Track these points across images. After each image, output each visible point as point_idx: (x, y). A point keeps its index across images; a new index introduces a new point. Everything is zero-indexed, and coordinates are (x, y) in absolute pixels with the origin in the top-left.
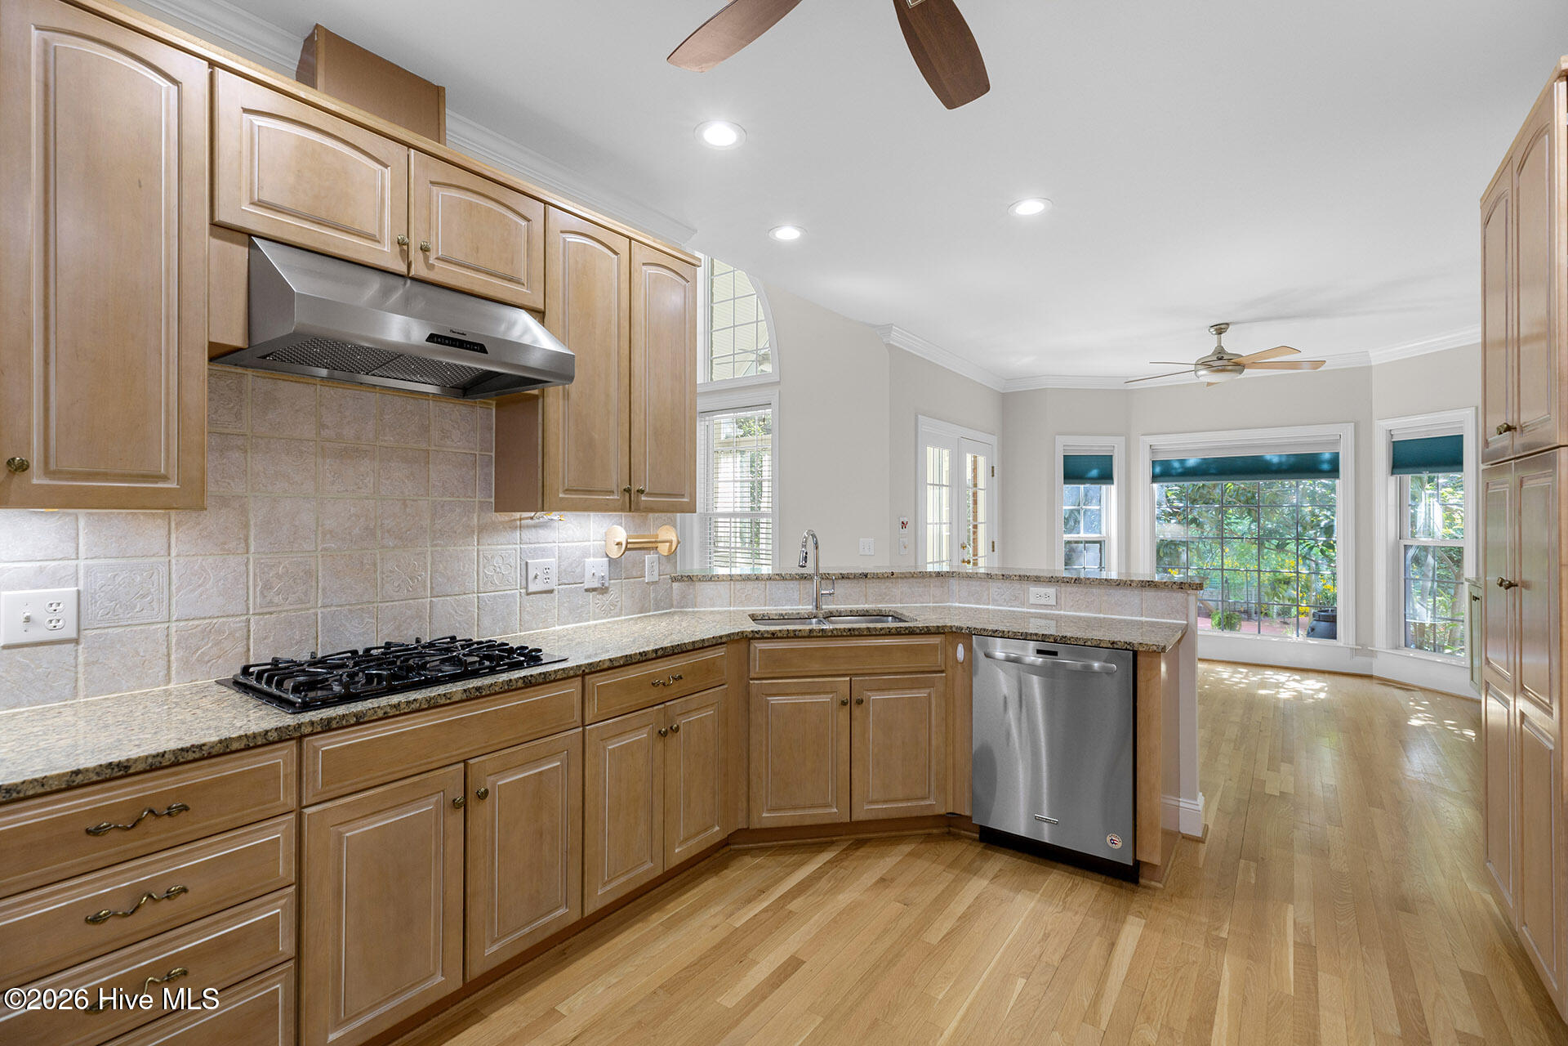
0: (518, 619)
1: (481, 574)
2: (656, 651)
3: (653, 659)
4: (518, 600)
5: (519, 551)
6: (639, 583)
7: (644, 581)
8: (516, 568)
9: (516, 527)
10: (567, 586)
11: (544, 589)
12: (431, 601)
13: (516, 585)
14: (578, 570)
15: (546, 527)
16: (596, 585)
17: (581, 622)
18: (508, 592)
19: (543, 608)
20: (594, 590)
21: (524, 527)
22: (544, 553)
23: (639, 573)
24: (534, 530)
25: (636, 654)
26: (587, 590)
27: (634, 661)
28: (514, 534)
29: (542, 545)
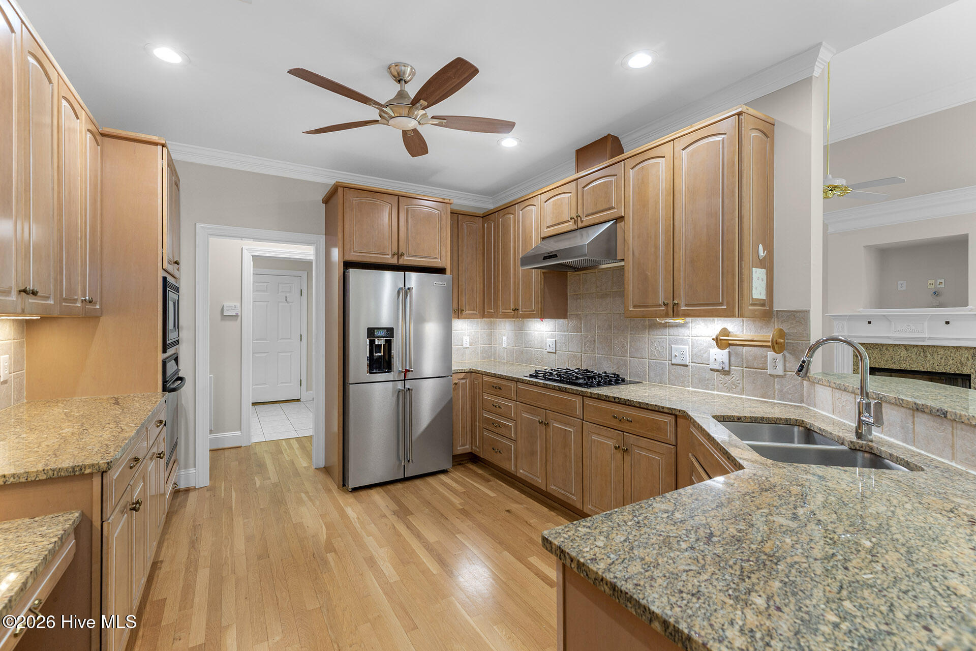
0: (668, 377)
1: (649, 349)
2: (615, 398)
3: (611, 402)
4: (667, 367)
5: (668, 339)
6: (761, 373)
7: (767, 373)
8: (666, 349)
9: (667, 326)
10: (697, 364)
11: (681, 363)
12: (629, 359)
13: (666, 358)
14: (705, 355)
15: (684, 326)
16: (717, 367)
17: (707, 390)
18: (663, 361)
19: (681, 375)
20: (717, 371)
21: (671, 327)
22: (682, 342)
23: (761, 365)
24: (676, 328)
25: (603, 395)
26: (712, 370)
27: (602, 398)
28: (665, 330)
29: (681, 337)
